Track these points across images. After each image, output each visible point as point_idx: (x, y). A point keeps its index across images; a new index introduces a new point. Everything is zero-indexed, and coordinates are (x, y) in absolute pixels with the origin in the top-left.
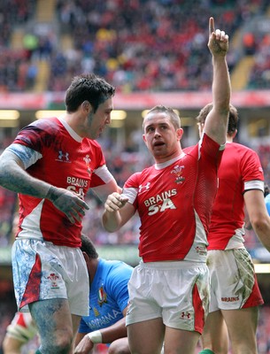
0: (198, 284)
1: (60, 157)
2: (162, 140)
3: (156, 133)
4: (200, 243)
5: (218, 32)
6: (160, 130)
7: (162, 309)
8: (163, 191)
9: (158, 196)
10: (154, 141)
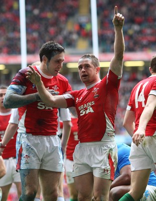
0: (111, 154)
1: (33, 87)
2: (86, 73)
3: (83, 70)
4: (109, 131)
5: (118, 14)
6: (85, 68)
7: (92, 168)
8: (88, 102)
9: (85, 105)
10: (82, 74)
